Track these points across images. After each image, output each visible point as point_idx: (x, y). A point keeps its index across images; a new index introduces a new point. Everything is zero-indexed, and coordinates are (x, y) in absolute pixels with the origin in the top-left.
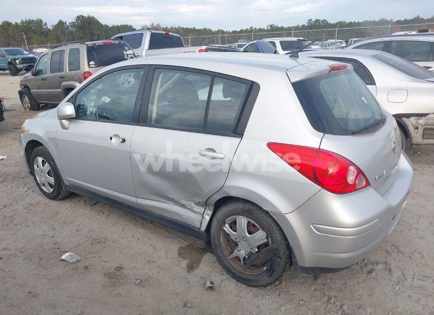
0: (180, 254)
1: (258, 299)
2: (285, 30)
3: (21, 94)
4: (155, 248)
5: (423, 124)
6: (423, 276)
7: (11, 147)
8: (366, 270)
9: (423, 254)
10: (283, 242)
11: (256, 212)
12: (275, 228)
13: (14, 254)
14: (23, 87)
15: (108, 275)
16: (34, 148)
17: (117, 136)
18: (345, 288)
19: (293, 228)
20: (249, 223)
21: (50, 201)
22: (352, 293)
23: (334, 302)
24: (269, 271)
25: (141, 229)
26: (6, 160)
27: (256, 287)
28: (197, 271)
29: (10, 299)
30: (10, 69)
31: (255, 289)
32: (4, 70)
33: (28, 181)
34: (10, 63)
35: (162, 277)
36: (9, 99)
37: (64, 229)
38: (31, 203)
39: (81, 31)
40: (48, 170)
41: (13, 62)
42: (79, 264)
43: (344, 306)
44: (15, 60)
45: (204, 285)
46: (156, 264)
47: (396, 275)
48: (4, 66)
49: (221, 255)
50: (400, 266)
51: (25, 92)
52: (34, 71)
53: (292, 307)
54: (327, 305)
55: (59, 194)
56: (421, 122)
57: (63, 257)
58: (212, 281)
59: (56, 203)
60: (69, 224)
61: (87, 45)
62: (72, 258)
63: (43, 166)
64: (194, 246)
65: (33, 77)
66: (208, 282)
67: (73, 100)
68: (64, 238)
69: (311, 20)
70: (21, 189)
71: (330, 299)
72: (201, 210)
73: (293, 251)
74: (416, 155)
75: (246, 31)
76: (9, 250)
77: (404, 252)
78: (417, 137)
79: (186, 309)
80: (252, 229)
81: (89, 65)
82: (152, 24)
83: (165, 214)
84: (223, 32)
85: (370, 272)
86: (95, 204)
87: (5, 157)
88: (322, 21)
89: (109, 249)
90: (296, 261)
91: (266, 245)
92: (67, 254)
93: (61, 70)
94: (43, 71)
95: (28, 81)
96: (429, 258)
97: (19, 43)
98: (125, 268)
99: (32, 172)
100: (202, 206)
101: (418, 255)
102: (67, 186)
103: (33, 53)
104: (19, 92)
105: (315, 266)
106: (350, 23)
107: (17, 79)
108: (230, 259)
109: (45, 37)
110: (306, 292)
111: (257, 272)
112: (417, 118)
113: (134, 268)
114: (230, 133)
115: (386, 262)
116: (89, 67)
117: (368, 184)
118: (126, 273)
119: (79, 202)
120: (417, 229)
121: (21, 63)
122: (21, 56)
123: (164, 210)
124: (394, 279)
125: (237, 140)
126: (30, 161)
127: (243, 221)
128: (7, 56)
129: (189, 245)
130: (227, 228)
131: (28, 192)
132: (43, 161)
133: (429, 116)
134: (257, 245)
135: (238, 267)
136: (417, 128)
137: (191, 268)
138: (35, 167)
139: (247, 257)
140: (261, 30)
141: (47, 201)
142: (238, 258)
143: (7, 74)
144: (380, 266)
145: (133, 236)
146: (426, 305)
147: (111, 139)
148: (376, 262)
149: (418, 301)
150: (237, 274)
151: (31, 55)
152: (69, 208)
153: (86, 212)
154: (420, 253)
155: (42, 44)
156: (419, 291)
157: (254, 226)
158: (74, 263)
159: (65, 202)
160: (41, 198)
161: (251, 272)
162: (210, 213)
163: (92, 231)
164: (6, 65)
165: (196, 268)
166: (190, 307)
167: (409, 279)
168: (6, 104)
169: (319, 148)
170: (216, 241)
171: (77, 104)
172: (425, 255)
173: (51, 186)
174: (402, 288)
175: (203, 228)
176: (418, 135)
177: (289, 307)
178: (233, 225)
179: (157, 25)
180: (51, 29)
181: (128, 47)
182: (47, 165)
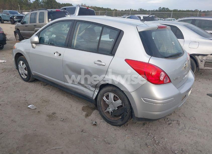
0: (83, 110)
1: (116, 131)
2: (147, 11)
3: (15, 32)
4: (71, 106)
5: (205, 59)
6: (194, 128)
7: (9, 57)
8: (168, 123)
9: (196, 118)
10: (129, 105)
11: (118, 91)
12: (126, 99)
13: (7, 103)
14: (16, 29)
15: (49, 116)
16: (19, 56)
17: (57, 52)
18: (157, 130)
19: (133, 99)
20: (114, 96)
21: (25, 82)
22: (160, 132)
23: (151, 135)
24: (122, 119)
25: (66, 98)
26: (6, 62)
27: (116, 126)
28: (89, 117)
29: (3, 122)
30: (11, 21)
31: (115, 127)
32: (8, 21)
33: (15, 73)
34: (11, 18)
35: (73, 119)
36: (10, 35)
37: (30, 95)
38: (16, 82)
39: (47, 5)
40: (25, 67)
41: (13, 18)
42: (36, 110)
43: (155, 137)
44: (14, 16)
45: (92, 123)
46: (71, 113)
47: (181, 126)
48: (8, 19)
49: (101, 110)
50: (184, 123)
51: (17, 32)
52: (22, 22)
53: (131, 136)
54: (147, 136)
55: (29, 79)
56: (204, 59)
57: (29, 107)
58: (96, 121)
59: (28, 83)
60: (33, 93)
61: (48, 11)
62: (33, 107)
63: (23, 65)
64: (90, 106)
65: (21, 25)
66: (94, 122)
67: (38, 35)
68: (30, 99)
69: (160, 7)
70: (12, 76)
71: (149, 133)
72: (94, 89)
73: (133, 110)
74: (201, 75)
75: (128, 11)
76: (4, 101)
77: (187, 116)
78: (201, 65)
79: (83, 133)
80: (116, 99)
81: (48, 20)
82: (82, 4)
83: (77, 91)
84: (116, 10)
85: (169, 124)
86: (46, 85)
87: (6, 61)
88: (166, 9)
89: (50, 105)
90: (134, 115)
91: (121, 106)
92: (31, 105)
93: (35, 22)
94: (27, 22)
95: (19, 26)
96: (198, 120)
97: (16, 8)
98: (57, 114)
99: (18, 68)
100: (94, 87)
101: (193, 119)
102: (33, 75)
103: (23, 14)
104: (14, 32)
105: (143, 117)
106: (180, 10)
107: (14, 26)
108: (105, 112)
109: (29, 7)
110: (139, 130)
111: (116, 119)
112: (202, 56)
113: (61, 114)
114: (109, 53)
115: (178, 121)
116: (48, 22)
117: (170, 81)
118: (57, 116)
119: (39, 84)
120: (195, 107)
121: (16, 18)
122: (17, 15)
123: (77, 88)
124: (180, 127)
125: (112, 57)
126: (17, 63)
127: (112, 95)
128: (10, 15)
129: (87, 106)
130: (105, 98)
131: (15, 77)
132: (23, 63)
133: (208, 56)
134: (117, 106)
135: (108, 116)
136: (202, 61)
137: (87, 116)
138: (19, 65)
139: (112, 112)
140: (135, 11)
141: (23, 82)
142: (108, 112)
143: (9, 23)
144: (175, 122)
145: (62, 100)
146: (193, 140)
147: (54, 54)
148: (173, 120)
149: (189, 138)
150: (107, 119)
151: (21, 15)
152: (34, 86)
153: (41, 88)
154: (194, 118)
155: (27, 10)
156: (191, 134)
157: (117, 97)
158: (34, 109)
159: (32, 83)
160: (21, 80)
161: (114, 119)
162: (98, 91)
163: (43, 97)
164: (9, 19)
165: (90, 116)
166: (85, 132)
167: (187, 128)
168: (8, 37)
169: (148, 63)
170: (99, 104)
171: (40, 37)
172: (197, 119)
173: (26, 75)
174: (183, 132)
175: (94, 98)
176: (202, 65)
177: (130, 136)
178: (107, 97)
179: (84, 5)
180: (32, 3)
181: (68, 13)
182: (24, 65)
